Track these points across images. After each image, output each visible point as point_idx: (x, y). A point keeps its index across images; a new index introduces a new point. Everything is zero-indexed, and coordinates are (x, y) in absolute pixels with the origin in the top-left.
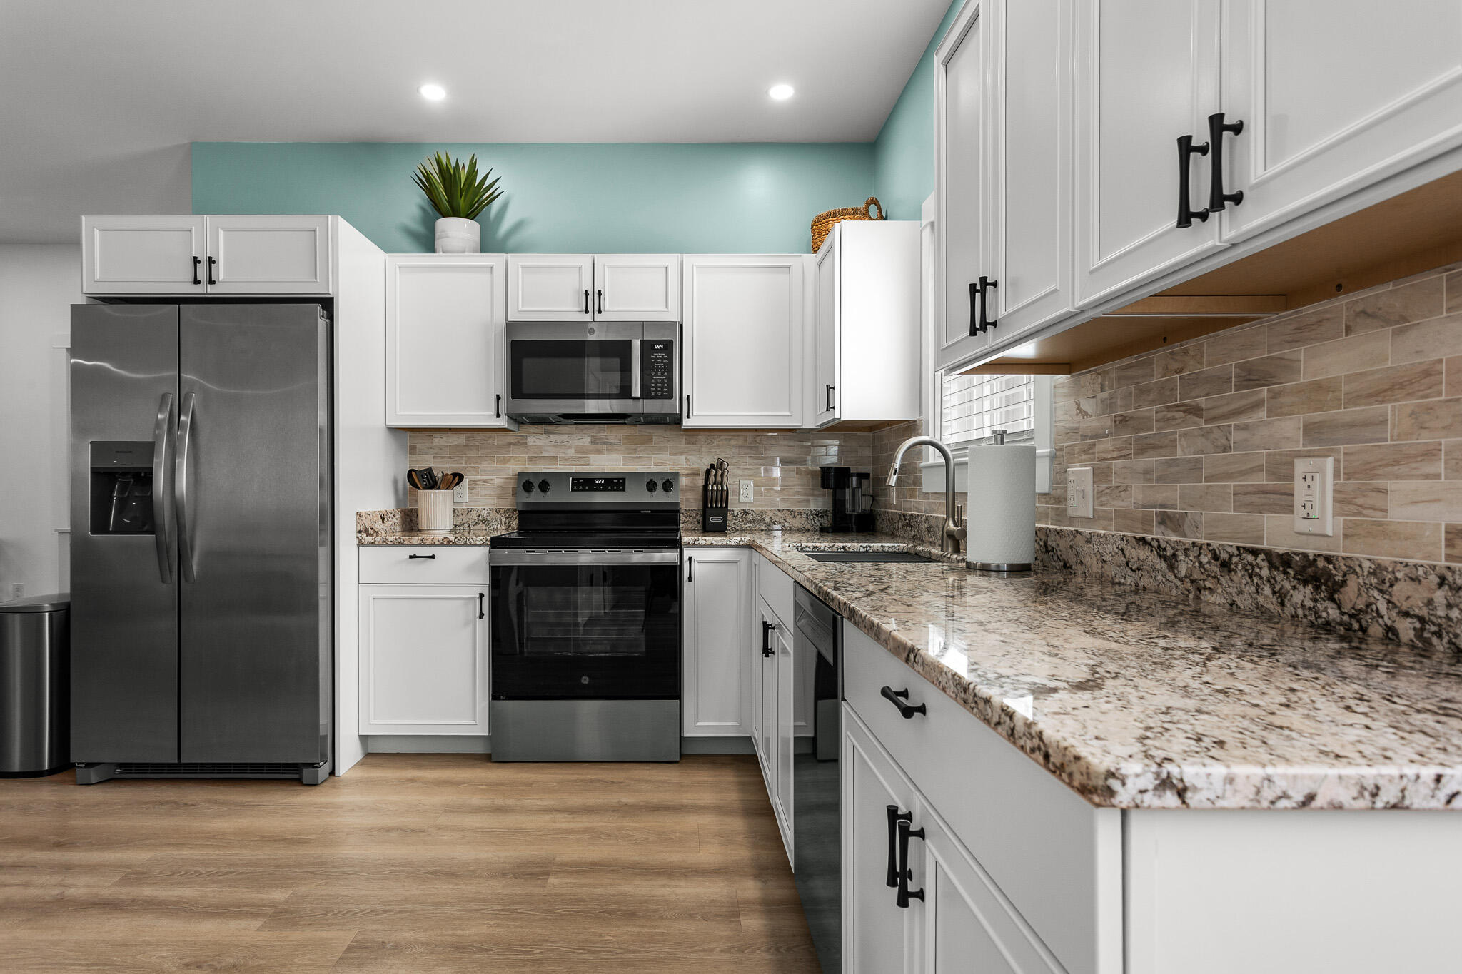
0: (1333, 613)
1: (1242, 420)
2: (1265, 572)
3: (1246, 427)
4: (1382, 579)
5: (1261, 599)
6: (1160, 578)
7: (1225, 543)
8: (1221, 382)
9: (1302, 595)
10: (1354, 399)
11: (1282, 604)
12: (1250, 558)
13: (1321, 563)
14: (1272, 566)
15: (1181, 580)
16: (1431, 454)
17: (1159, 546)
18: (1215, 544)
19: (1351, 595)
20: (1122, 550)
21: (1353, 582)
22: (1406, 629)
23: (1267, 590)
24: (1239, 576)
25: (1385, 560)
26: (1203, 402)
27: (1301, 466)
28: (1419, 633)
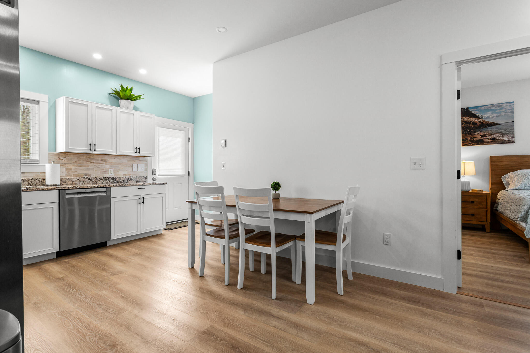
0: (116, 181)
1: (101, 164)
2: (107, 179)
3: (102, 165)
4: (120, 178)
5: (106, 182)
6: (88, 182)
7: (101, 177)
8: (98, 160)
9: (112, 180)
10: (115, 164)
11: (110, 182)
12: (105, 178)
13: (114, 178)
14: (108, 178)
15: (93, 182)
16: (122, 169)
17: (88, 178)
18: (99, 177)
19: (117, 180)
20: (79, 180)
21: (117, 179)
22: (122, 181)
23: (108, 181)
24: (103, 180)
25: (120, 177)
26: (94, 162)
27: (110, 169)
28: (123, 182)
